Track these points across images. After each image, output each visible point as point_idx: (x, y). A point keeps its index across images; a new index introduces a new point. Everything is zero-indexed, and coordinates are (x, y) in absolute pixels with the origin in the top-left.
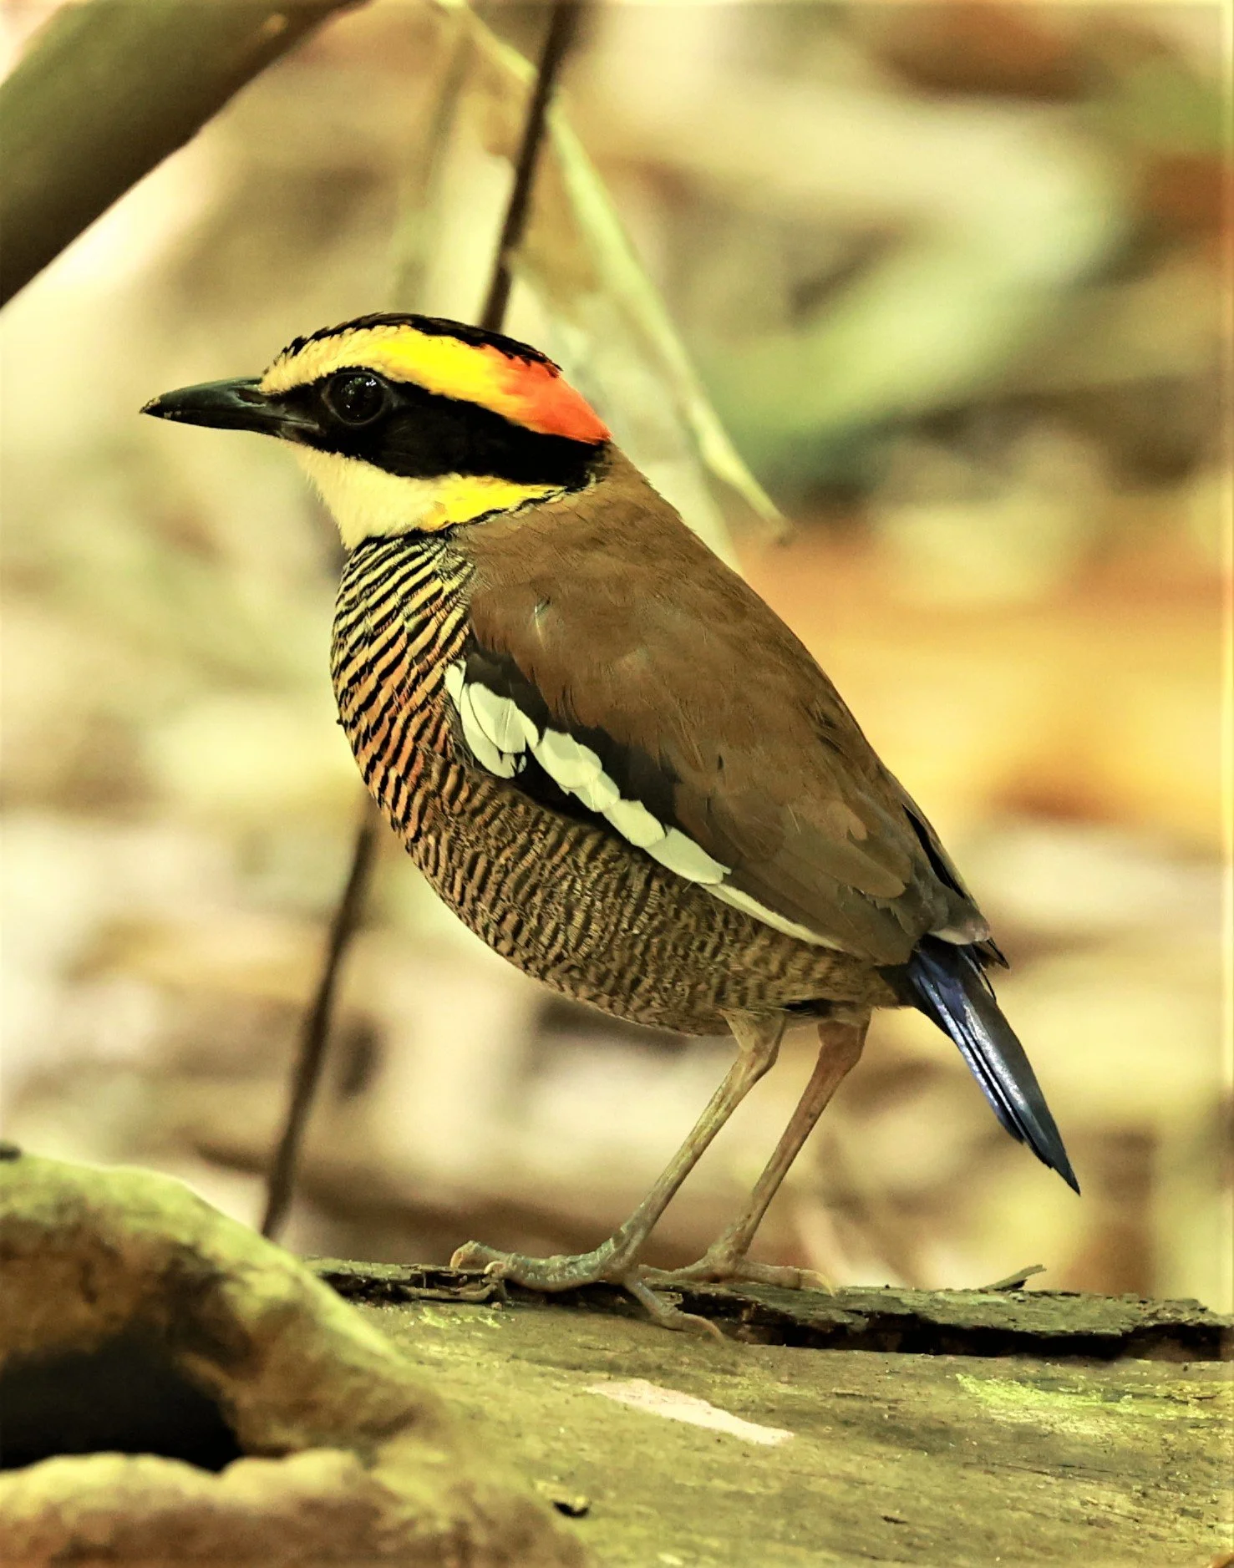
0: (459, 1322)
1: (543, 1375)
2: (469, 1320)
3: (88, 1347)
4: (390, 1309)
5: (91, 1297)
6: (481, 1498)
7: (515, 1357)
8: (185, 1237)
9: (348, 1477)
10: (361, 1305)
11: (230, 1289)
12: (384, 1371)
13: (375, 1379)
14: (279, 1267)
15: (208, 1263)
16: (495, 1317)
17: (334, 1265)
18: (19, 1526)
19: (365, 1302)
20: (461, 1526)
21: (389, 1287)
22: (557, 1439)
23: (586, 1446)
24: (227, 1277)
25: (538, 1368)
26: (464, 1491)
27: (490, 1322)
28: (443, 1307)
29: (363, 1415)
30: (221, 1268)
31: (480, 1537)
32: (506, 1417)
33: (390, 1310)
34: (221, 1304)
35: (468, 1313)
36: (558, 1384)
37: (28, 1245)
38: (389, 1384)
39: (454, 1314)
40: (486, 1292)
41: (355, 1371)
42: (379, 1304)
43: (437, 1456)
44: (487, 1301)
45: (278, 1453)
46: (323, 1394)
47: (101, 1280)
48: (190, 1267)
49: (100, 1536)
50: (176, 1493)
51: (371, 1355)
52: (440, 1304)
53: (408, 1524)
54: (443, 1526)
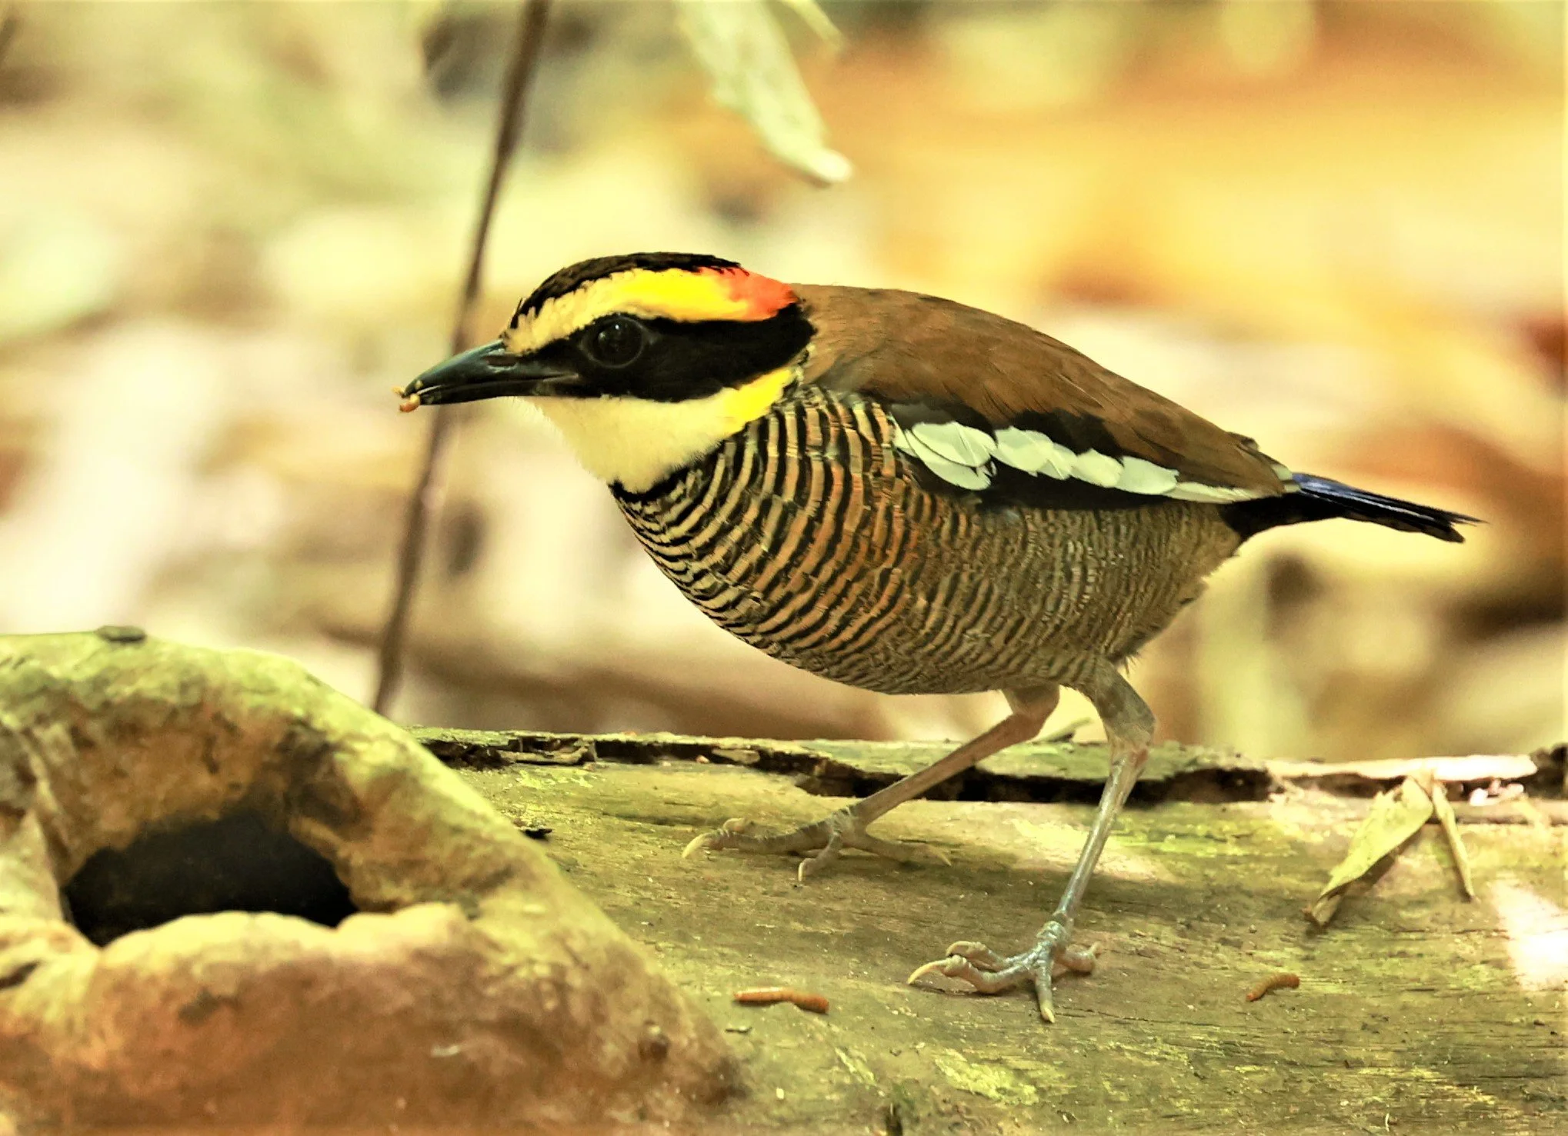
0: (553, 783)
1: (632, 830)
2: (563, 780)
3: (213, 815)
4: (490, 772)
5: (214, 768)
6: (577, 945)
7: (605, 814)
8: (298, 712)
9: (454, 928)
10: (463, 771)
11: (340, 756)
12: (485, 831)
13: (477, 838)
14: (386, 737)
15: (321, 733)
16: (586, 778)
17: (435, 734)
18: (153, 980)
19: (466, 767)
20: (559, 970)
21: (488, 752)
22: (646, 888)
23: (672, 894)
24: (338, 747)
25: (629, 824)
26: (560, 939)
27: (582, 783)
28: (538, 770)
29: (468, 871)
30: (332, 739)
31: (575, 979)
32: (598, 869)
33: (489, 774)
34: (332, 771)
35: (562, 775)
36: (646, 838)
37: (154, 721)
38: (488, 841)
39: (549, 776)
40: (578, 754)
41: (457, 830)
42: (480, 768)
43: (535, 907)
44: (580, 763)
45: (388, 907)
46: (429, 852)
47: (222, 753)
48: (304, 738)
49: (229, 990)
50: (296, 946)
51: (472, 814)
52: (536, 766)
53: (511, 970)
54: (542, 971)
